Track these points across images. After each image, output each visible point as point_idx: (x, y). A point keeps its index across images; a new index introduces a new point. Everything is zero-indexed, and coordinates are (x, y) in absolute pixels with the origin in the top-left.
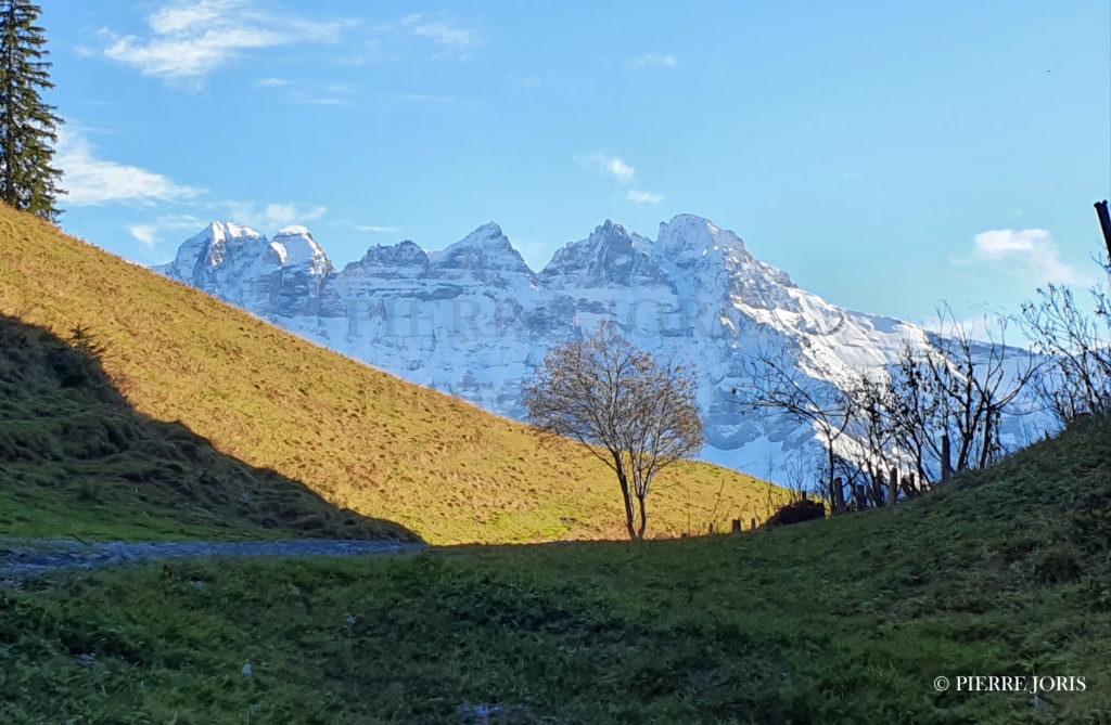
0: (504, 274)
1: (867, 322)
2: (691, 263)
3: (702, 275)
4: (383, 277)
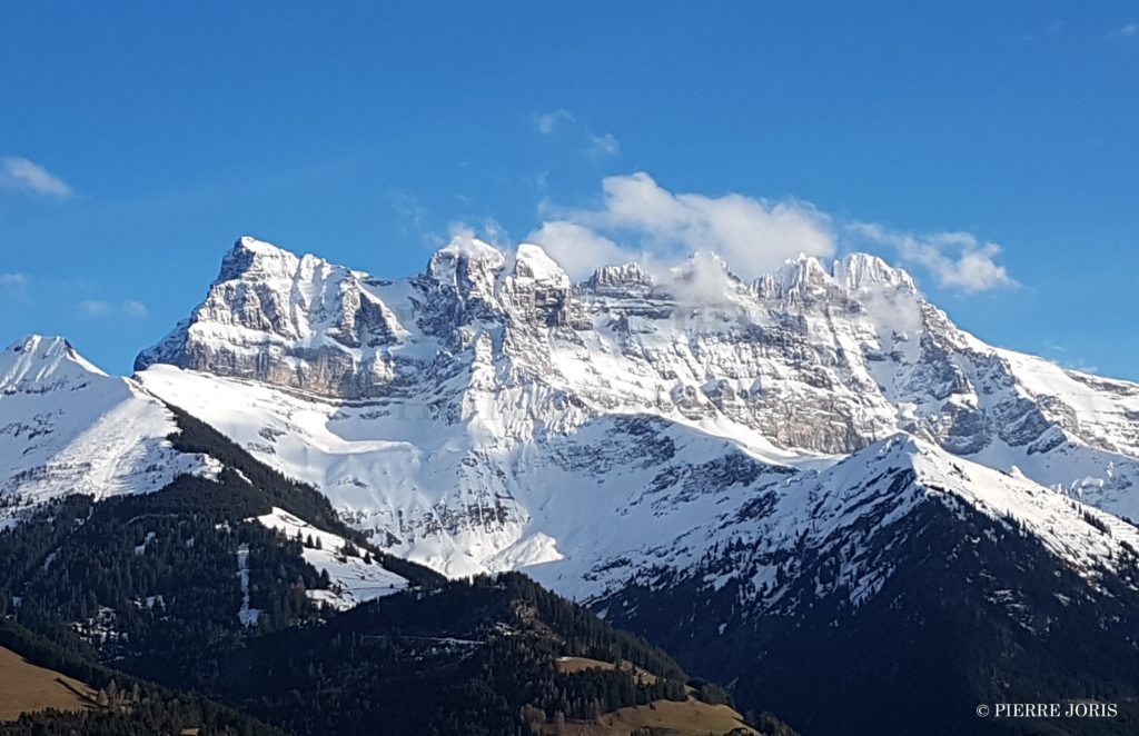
4: (621, 297)
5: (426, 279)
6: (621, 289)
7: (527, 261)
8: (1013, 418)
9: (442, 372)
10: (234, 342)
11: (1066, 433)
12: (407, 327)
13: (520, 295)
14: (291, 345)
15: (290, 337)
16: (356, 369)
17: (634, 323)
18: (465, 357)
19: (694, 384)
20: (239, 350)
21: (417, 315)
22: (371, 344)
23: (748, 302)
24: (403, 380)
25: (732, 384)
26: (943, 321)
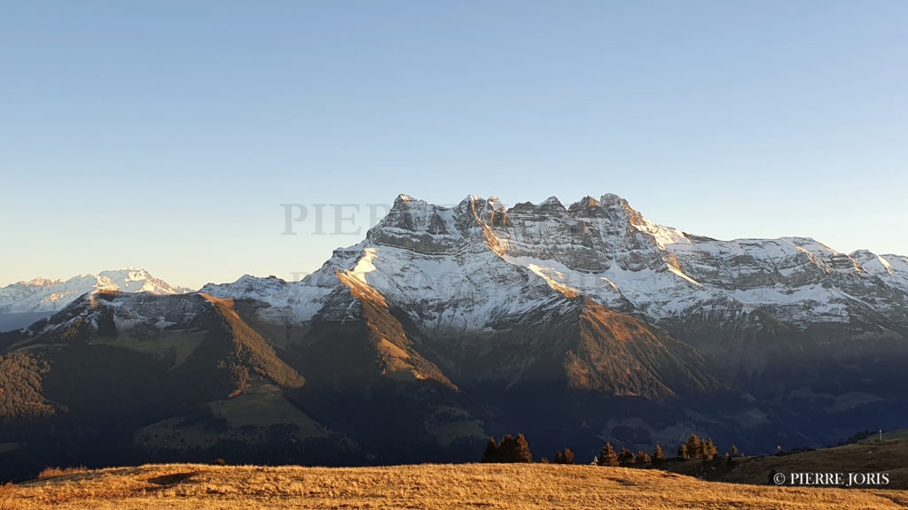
0: (560, 213)
1: (666, 229)
2: (614, 209)
3: (617, 214)
4: (522, 213)
5: (458, 209)
6: (524, 211)
7: (492, 203)
8: (653, 259)
9: (461, 245)
10: (396, 233)
11: (668, 265)
12: (451, 227)
13: (489, 216)
14: (414, 233)
15: (415, 231)
16: (434, 242)
17: (527, 223)
18: (468, 240)
19: (545, 246)
20: (397, 236)
21: (455, 222)
22: (440, 233)
23: (566, 216)
24: (449, 247)
25: (558, 246)
26: (638, 218)
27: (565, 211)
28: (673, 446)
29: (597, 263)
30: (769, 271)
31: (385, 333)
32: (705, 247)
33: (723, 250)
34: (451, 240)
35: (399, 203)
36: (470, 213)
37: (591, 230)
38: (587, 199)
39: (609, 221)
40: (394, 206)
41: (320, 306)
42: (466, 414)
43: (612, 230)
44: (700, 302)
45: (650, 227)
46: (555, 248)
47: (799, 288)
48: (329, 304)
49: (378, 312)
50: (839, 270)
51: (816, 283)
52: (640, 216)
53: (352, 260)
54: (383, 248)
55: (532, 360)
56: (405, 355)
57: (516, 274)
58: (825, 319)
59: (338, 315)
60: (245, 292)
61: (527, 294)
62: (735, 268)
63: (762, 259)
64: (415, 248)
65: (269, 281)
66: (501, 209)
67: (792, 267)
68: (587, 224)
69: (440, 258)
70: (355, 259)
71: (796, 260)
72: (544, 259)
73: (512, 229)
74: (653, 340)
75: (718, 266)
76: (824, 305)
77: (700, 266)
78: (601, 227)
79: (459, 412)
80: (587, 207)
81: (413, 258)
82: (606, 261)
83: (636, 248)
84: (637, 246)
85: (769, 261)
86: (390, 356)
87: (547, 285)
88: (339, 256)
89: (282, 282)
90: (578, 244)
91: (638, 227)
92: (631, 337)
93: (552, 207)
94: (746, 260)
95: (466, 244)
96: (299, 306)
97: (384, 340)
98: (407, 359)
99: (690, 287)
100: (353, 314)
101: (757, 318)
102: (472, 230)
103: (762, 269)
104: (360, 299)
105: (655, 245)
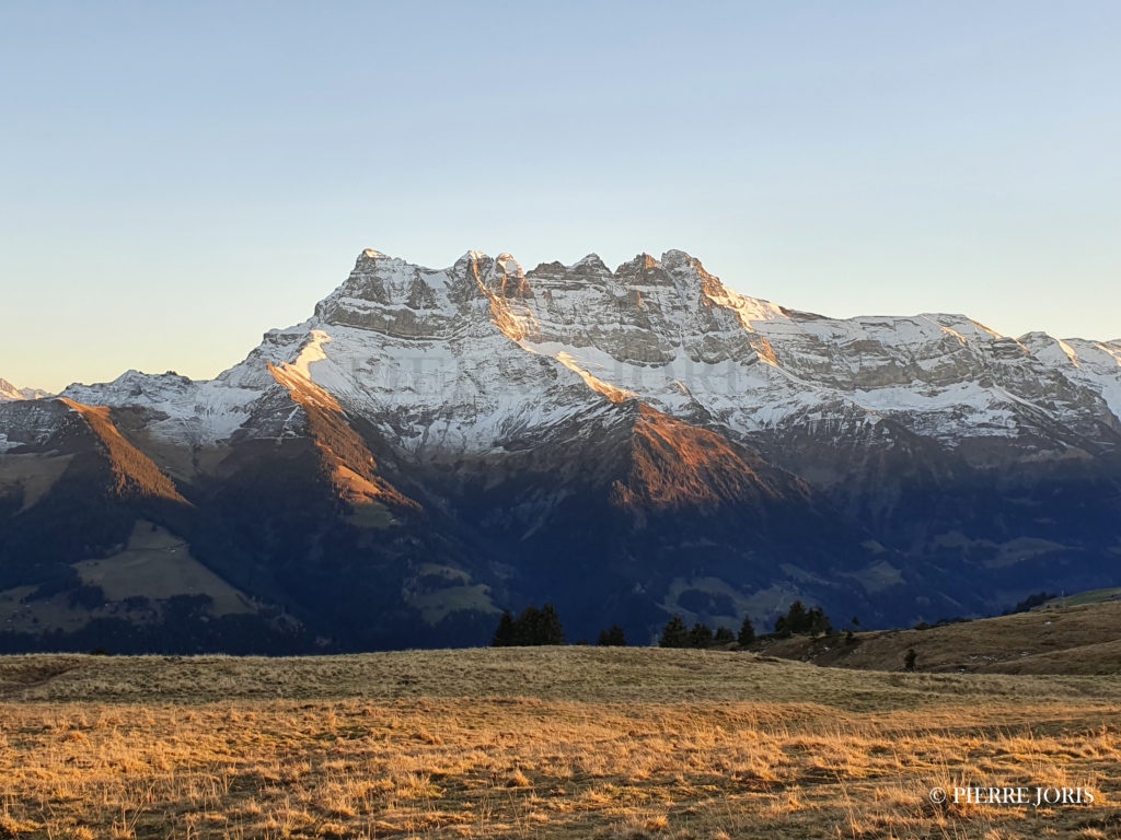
0: (603, 279)
1: (755, 301)
2: (680, 273)
3: (686, 279)
4: (549, 279)
5: (452, 273)
6: (551, 275)
7: (503, 263)
8: (737, 345)
9: (457, 324)
10: (359, 308)
11: (759, 355)
12: (442, 298)
13: (498, 282)
14: (387, 308)
15: (387, 304)
16: (417, 320)
17: (555, 293)
18: (468, 318)
19: (581, 327)
20: (362, 312)
21: (448, 291)
22: (425, 308)
23: (612, 283)
24: (439, 327)
25: (600, 327)
26: (715, 286)
27: (610, 275)
28: (766, 618)
29: (658, 351)
30: (904, 363)
31: (343, 457)
32: (812, 328)
33: (838, 332)
34: (442, 318)
35: (365, 262)
36: (472, 277)
37: (649, 303)
38: (643, 258)
39: (672, 288)
40: (357, 266)
41: (245, 417)
42: (466, 576)
43: (678, 304)
44: (805, 408)
45: (733, 299)
46: (596, 328)
47: (947, 388)
48: (257, 413)
49: (333, 425)
50: (1003, 362)
51: (970, 380)
52: (720, 284)
53: (293, 347)
54: (340, 329)
55: (564, 493)
56: (375, 490)
57: (538, 367)
58: (984, 432)
59: (271, 430)
60: (129, 397)
61: (554, 398)
62: (855, 358)
63: (893, 345)
64: (389, 329)
65: (166, 380)
66: (516, 273)
67: (934, 357)
68: (643, 295)
69: (425, 345)
70: (297, 346)
71: (941, 347)
72: (580, 346)
73: (533, 301)
74: (739, 465)
75: (830, 356)
76: (981, 412)
77: (805, 356)
78: (663, 299)
79: (454, 572)
80: (639, 270)
81: (384, 345)
82: (669, 348)
83: (713, 330)
84: (715, 327)
85: (902, 348)
86: (350, 491)
87: (583, 385)
88: (273, 342)
89: (186, 381)
90: (629, 323)
91: (715, 299)
92: (705, 460)
93: (590, 270)
94: (869, 346)
95: (465, 323)
96: (212, 417)
97: (342, 468)
98: (377, 495)
99: (790, 386)
100: (295, 428)
101: (886, 431)
102: (474, 303)
103: (894, 359)
104: (306, 407)
105: (741, 325)
